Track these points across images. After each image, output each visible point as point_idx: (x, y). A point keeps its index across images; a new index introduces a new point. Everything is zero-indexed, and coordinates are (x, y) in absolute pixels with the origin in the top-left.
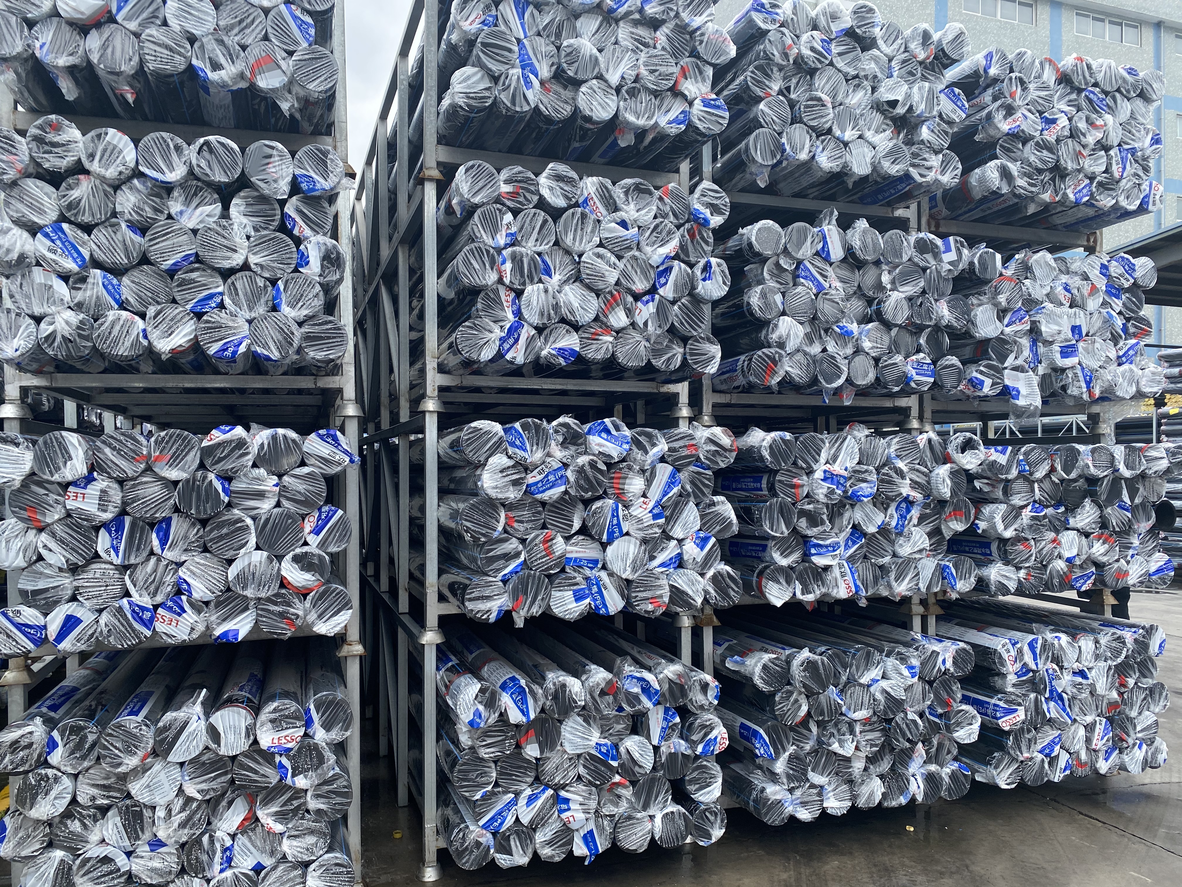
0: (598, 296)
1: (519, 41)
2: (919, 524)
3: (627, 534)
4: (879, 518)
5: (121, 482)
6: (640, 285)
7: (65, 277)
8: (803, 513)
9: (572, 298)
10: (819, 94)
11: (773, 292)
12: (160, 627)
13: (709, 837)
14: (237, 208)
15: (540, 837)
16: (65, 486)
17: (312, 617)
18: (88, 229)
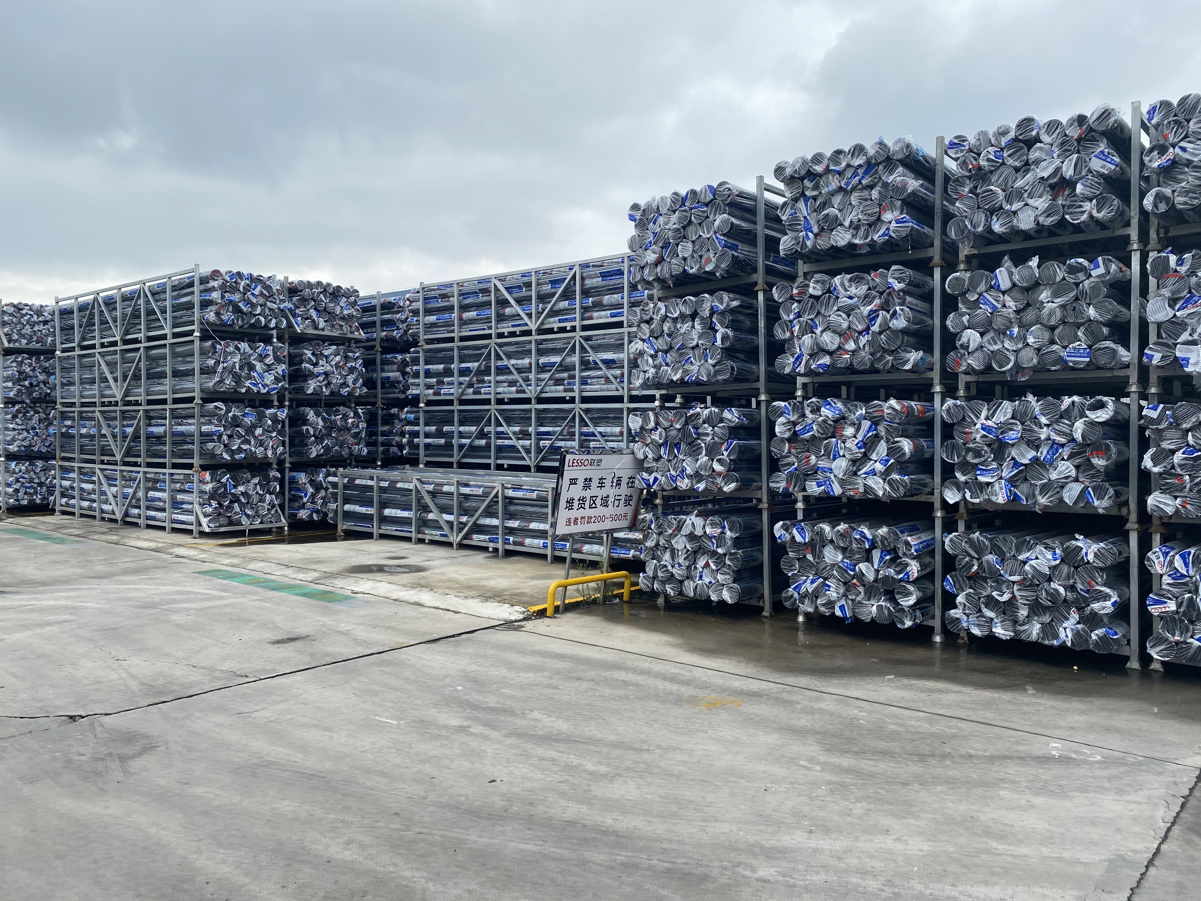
0: (840, 336)
1: (805, 217)
2: (1068, 459)
3: (844, 456)
4: (1032, 454)
5: (665, 429)
6: (860, 328)
7: (652, 356)
8: (969, 450)
9: (826, 338)
10: (992, 188)
11: (963, 315)
12: (678, 483)
14: (697, 322)
15: (819, 601)
16: (651, 430)
17: (723, 484)
18: (656, 338)
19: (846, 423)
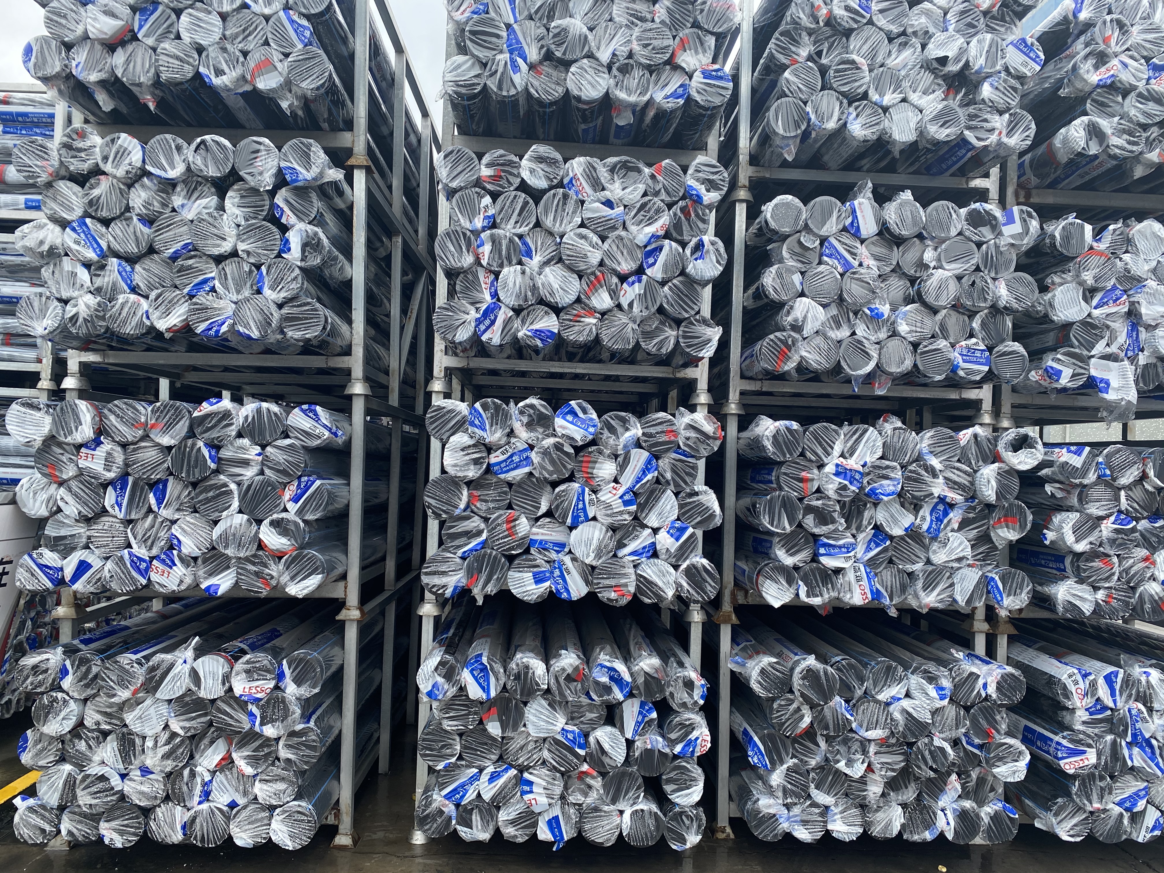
0: (580, 277)
1: (508, 26)
2: (960, 529)
3: (594, 519)
4: (907, 519)
5: (124, 446)
6: (626, 266)
7: (87, 265)
8: (809, 510)
9: (551, 279)
10: (854, 57)
11: (790, 271)
12: (154, 577)
13: (684, 841)
14: (232, 199)
15: (503, 816)
16: (79, 447)
17: (285, 578)
18: (106, 222)
19: (600, 452)
